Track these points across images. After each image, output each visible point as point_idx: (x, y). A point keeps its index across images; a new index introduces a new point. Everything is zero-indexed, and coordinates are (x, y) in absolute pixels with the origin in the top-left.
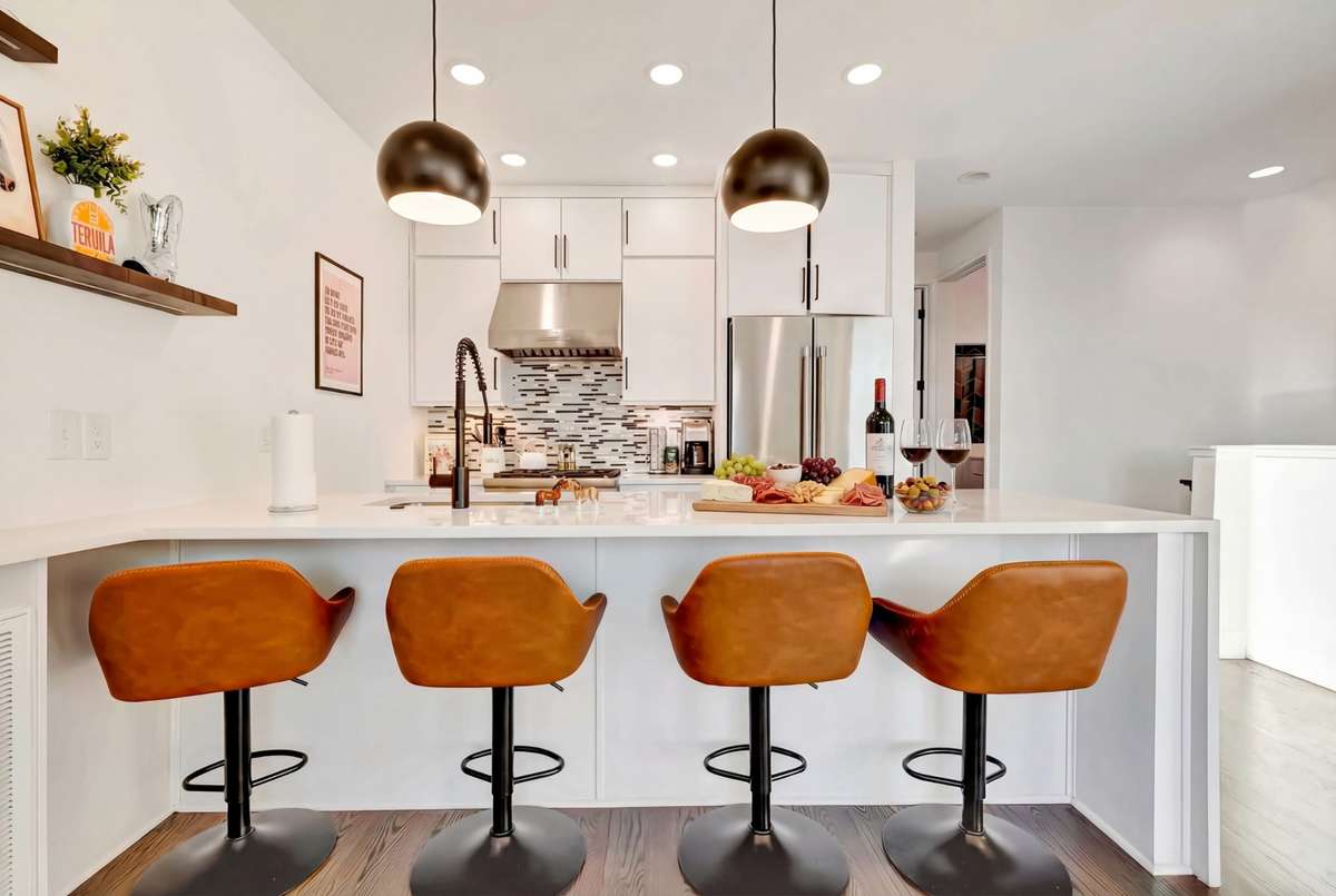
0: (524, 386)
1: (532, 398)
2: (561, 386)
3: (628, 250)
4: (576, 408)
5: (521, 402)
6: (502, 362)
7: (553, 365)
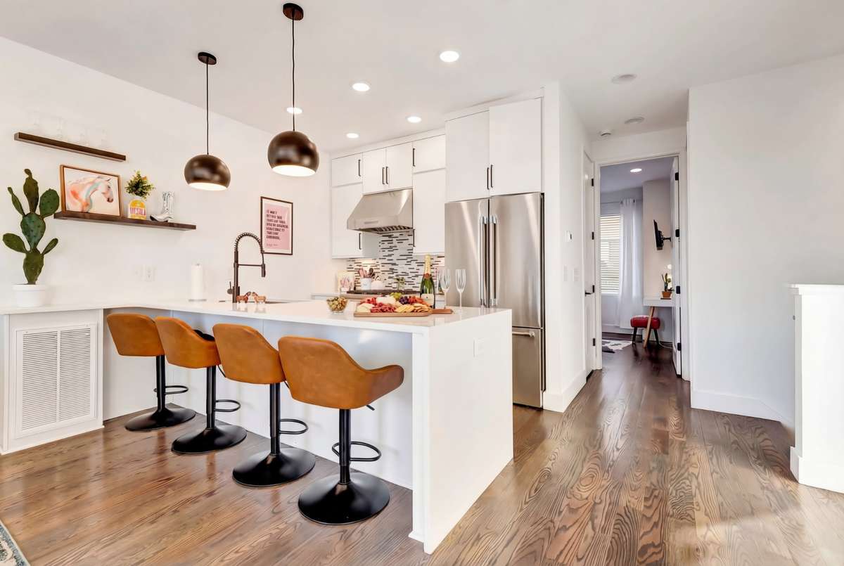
0: (383, 246)
1: (387, 252)
2: (398, 245)
3: (416, 169)
4: (405, 257)
5: (382, 254)
6: (363, 236)
7: (395, 235)
